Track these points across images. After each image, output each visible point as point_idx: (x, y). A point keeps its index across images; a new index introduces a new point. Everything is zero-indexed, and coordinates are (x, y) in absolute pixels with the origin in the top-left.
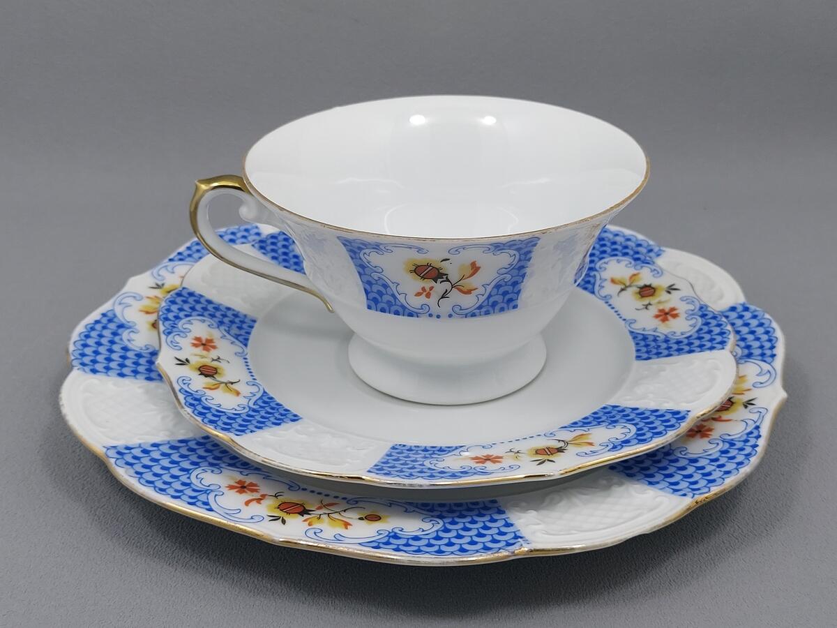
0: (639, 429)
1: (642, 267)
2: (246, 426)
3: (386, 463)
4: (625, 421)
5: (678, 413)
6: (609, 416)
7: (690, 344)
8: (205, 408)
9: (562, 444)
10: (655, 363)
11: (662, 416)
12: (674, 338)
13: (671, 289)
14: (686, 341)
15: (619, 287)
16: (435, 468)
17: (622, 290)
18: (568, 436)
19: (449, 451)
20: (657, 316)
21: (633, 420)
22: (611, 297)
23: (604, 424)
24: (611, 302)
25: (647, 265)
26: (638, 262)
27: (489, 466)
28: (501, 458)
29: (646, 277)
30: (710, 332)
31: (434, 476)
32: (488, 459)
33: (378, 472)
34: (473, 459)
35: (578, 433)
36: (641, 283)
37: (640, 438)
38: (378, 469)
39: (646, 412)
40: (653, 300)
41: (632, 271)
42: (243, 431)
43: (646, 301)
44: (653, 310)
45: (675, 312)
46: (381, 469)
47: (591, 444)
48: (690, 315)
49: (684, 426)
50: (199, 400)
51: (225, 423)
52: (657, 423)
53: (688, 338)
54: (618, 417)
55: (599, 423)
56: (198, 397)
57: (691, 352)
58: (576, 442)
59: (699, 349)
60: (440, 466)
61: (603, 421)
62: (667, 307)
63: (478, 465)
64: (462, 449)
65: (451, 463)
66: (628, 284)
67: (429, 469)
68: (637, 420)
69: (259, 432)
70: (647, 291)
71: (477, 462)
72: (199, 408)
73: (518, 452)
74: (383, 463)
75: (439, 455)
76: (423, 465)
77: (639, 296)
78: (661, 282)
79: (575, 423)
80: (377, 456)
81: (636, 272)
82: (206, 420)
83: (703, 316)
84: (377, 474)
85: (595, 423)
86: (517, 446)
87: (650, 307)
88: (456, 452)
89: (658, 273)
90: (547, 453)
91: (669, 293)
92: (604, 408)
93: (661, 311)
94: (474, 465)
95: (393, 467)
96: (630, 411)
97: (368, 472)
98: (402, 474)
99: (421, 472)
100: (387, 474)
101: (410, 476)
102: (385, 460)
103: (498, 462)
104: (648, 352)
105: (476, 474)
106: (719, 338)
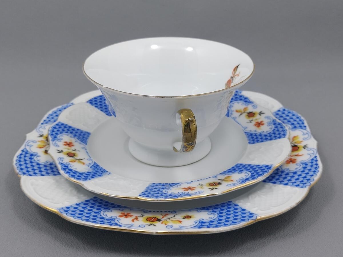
0: (252, 174)
1: (248, 105)
2: (87, 177)
3: (147, 191)
4: (245, 170)
5: (268, 166)
6: (239, 168)
7: (270, 136)
8: (69, 170)
9: (219, 181)
10: (257, 145)
11: (261, 167)
12: (263, 134)
13: (261, 113)
14: (268, 135)
15: (239, 114)
16: (167, 193)
17: (241, 114)
18: (222, 177)
19: (173, 186)
20: (255, 125)
21: (249, 170)
22: (236, 118)
23: (237, 172)
24: (236, 120)
25: (250, 104)
26: (246, 103)
27: (190, 192)
28: (195, 188)
29: (250, 109)
30: (278, 130)
31: (167, 197)
32: (189, 188)
33: (143, 195)
34: (183, 189)
35: (226, 176)
36: (248, 111)
37: (253, 177)
38: (143, 194)
39: (254, 166)
40: (254, 118)
41: (244, 106)
42: (86, 179)
43: (251, 119)
44: (254, 123)
45: (262, 123)
46: (145, 194)
47: (232, 181)
48: (269, 124)
49: (271, 171)
50: (67, 167)
51: (78, 176)
52: (259, 171)
53: (269, 133)
54: (243, 169)
55: (235, 172)
56: (66, 165)
57: (271, 139)
58: (226, 180)
59: (274, 138)
60: (170, 192)
61: (237, 171)
62: (259, 121)
63: (186, 191)
64: (179, 184)
65: (174, 191)
66: (243, 111)
67: (165, 194)
68: (251, 170)
69: (93, 180)
70: (251, 115)
71: (185, 190)
72: (67, 170)
73: (202, 185)
75: (169, 187)
76: (162, 192)
77: (248, 117)
78: (257, 111)
79: (225, 172)
80: (143, 189)
81: (246, 107)
82: (70, 175)
83: (274, 124)
84: (143, 196)
85: (233, 171)
86: (201, 182)
87: (252, 122)
88: (176, 186)
89: (255, 107)
90: (214, 185)
91: (260, 115)
92: (237, 165)
93: (257, 123)
94: (184, 192)
95: (150, 193)
96: (247, 166)
97: (140, 195)
98: (153, 196)
99: (162, 195)
100: (148, 196)
101: (157, 197)
102: (146, 190)
103: (194, 190)
104: (253, 140)
105: (184, 195)
106: (282, 133)
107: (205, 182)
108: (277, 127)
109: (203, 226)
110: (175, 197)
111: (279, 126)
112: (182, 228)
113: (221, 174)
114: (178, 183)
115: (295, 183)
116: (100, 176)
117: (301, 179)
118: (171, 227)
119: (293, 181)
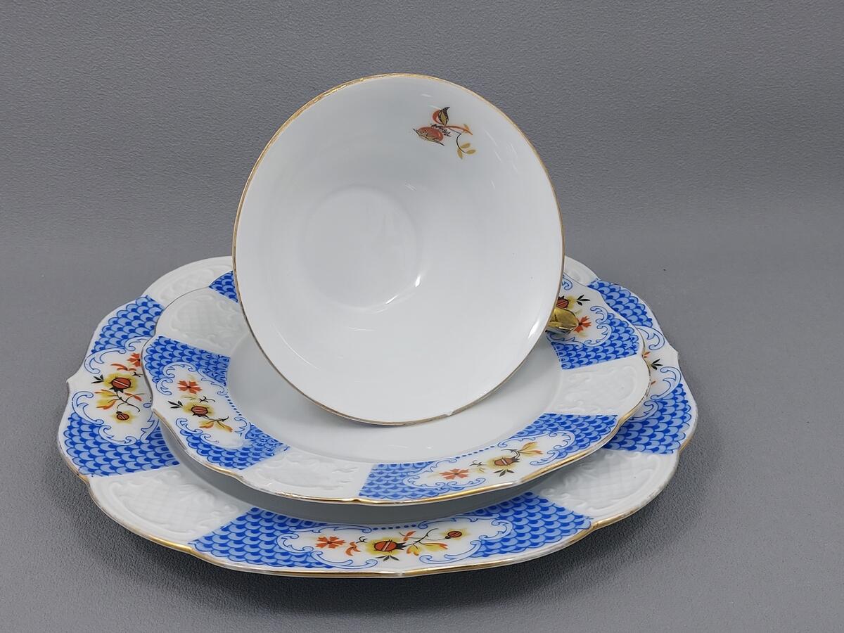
0: (577, 436)
2: (244, 459)
3: (371, 484)
4: (563, 428)
5: (606, 418)
6: (548, 424)
7: (605, 351)
8: (205, 446)
9: (513, 455)
11: (594, 422)
12: (590, 347)
13: (581, 300)
14: (601, 349)
16: (413, 486)
18: (518, 445)
19: (422, 468)
21: (569, 427)
23: (547, 432)
27: (459, 481)
28: (466, 471)
30: (620, 338)
31: (416, 495)
32: (456, 473)
33: (368, 494)
34: (444, 474)
37: (580, 443)
38: (367, 491)
39: (580, 419)
42: (244, 464)
45: (586, 321)
46: (369, 491)
47: (539, 452)
48: (601, 324)
49: (614, 429)
50: (199, 439)
51: (227, 459)
52: (591, 429)
54: (557, 425)
55: (542, 432)
56: (198, 436)
57: (607, 358)
58: (527, 450)
59: (614, 356)
60: (418, 483)
61: (545, 430)
62: (580, 317)
63: (451, 480)
64: (432, 465)
65: (427, 480)
67: (410, 488)
68: (574, 427)
69: (258, 464)
70: (561, 303)
71: (447, 478)
73: (480, 464)
74: (369, 484)
75: (414, 472)
76: (402, 484)
78: (572, 294)
79: (522, 433)
80: (363, 480)
82: (210, 458)
83: (612, 324)
84: (368, 496)
85: (539, 431)
86: (477, 459)
88: (427, 468)
89: (568, 285)
90: (505, 463)
91: (580, 303)
92: (543, 417)
94: (446, 481)
95: (378, 488)
96: (566, 418)
97: (361, 495)
98: (389, 494)
99: (404, 491)
100: (376, 496)
101: (395, 496)
102: (370, 482)
103: (465, 476)
104: (571, 361)
105: (450, 490)
106: (629, 344)
107: (486, 457)
108: (616, 331)
109: (492, 550)
110: (432, 493)
111: (622, 329)
112: (451, 558)
113: (513, 437)
114: (431, 463)
115: (649, 444)
116: (269, 455)
117: (660, 436)
118: (428, 559)
119: (645, 440)
